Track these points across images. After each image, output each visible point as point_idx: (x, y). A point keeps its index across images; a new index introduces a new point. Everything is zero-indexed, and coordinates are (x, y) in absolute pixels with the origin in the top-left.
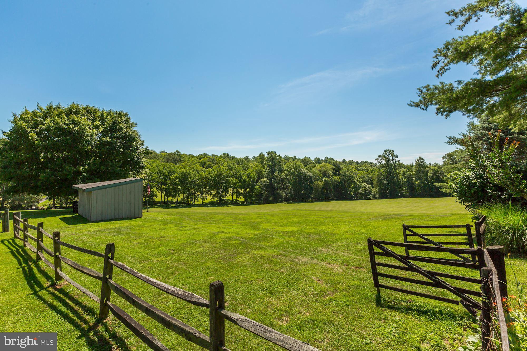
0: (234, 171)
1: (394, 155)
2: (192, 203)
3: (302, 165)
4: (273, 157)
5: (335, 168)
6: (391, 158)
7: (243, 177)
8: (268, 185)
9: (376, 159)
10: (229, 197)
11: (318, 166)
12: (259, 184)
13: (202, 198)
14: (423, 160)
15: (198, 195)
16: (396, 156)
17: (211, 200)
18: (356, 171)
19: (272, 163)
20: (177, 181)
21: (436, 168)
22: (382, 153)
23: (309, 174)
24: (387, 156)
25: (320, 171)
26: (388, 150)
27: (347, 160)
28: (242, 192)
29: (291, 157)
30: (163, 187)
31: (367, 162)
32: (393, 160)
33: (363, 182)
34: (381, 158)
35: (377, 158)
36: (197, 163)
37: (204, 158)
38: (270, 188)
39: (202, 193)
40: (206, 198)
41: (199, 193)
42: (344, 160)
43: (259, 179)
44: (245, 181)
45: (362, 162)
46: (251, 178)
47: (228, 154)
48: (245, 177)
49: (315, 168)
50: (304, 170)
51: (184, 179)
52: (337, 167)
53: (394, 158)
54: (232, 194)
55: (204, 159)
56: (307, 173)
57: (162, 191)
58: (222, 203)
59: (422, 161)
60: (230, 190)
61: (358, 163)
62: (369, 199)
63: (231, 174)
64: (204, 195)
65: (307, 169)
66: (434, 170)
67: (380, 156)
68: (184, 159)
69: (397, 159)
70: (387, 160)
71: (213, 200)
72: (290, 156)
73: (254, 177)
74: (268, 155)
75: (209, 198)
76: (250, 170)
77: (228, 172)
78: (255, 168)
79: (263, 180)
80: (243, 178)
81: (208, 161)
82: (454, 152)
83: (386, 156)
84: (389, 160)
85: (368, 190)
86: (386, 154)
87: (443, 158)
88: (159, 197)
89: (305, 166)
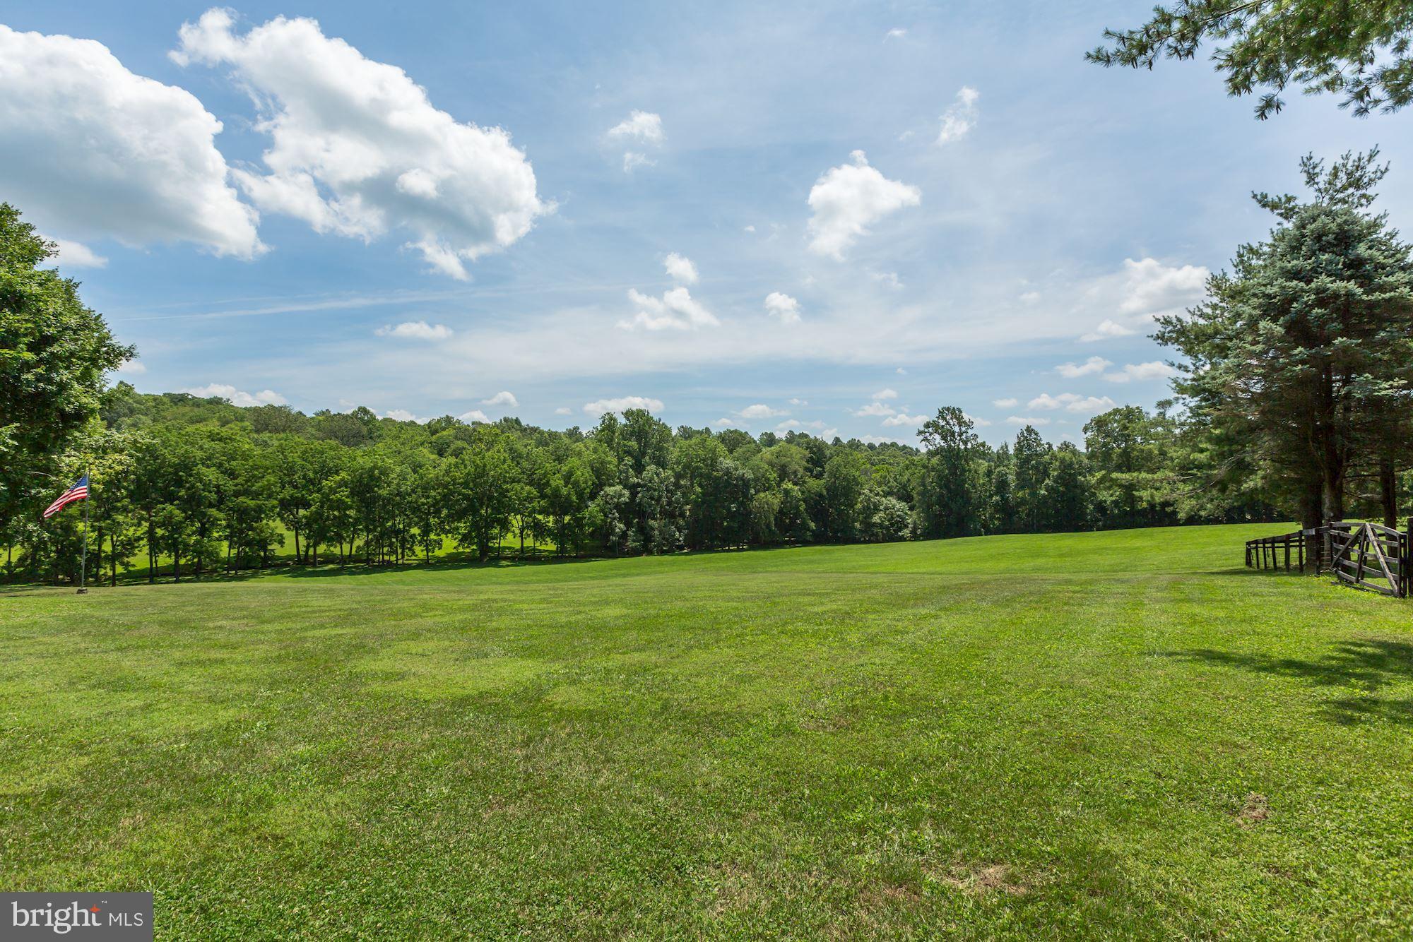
0: (525, 464)
1: (964, 422)
2: (393, 558)
3: (722, 448)
4: (640, 426)
5: (811, 457)
6: (957, 429)
7: (551, 482)
8: (626, 503)
9: (920, 433)
10: (511, 541)
11: (767, 452)
12: (599, 500)
13: (426, 546)
14: (1036, 434)
15: (413, 536)
16: (969, 425)
17: (455, 551)
18: (869, 466)
19: (639, 440)
20: (343, 495)
21: (1068, 456)
22: (933, 416)
23: (740, 472)
24: (948, 423)
25: (771, 464)
26: (948, 409)
27: (845, 441)
28: (550, 524)
29: (698, 432)
30: (302, 512)
31: (893, 445)
32: (961, 434)
33: (886, 494)
34: (930, 430)
35: (922, 429)
36: (422, 444)
37: (444, 429)
38: (633, 512)
39: (426, 532)
40: (439, 544)
41: (415, 531)
42: (837, 440)
43: (599, 486)
44: (556, 493)
45: (883, 445)
46: (576, 484)
47: (517, 421)
48: (557, 481)
49: (759, 455)
50: (727, 462)
51: (364, 487)
52: (817, 455)
53: (963, 429)
54: (522, 533)
55: (445, 433)
56: (736, 469)
57: (296, 526)
58: (486, 556)
59: (1033, 436)
60: (516, 521)
61: (871, 447)
62: (902, 539)
63: (515, 472)
64: (432, 536)
65: (735, 459)
66: (1063, 461)
67: (927, 425)
68: (384, 432)
69: (970, 432)
70: (947, 434)
71: (461, 550)
72: (694, 428)
73: (586, 482)
74: (628, 419)
75: (449, 545)
76: (573, 462)
77: (506, 466)
78: (589, 456)
79: (610, 490)
80: (553, 484)
81: (456, 438)
82: (1110, 414)
83: (942, 423)
84: (953, 434)
85: (898, 516)
86: (944, 419)
87: (1086, 430)
88: (289, 544)
89: (731, 452)
